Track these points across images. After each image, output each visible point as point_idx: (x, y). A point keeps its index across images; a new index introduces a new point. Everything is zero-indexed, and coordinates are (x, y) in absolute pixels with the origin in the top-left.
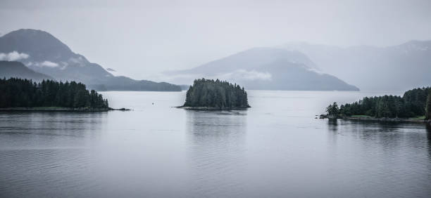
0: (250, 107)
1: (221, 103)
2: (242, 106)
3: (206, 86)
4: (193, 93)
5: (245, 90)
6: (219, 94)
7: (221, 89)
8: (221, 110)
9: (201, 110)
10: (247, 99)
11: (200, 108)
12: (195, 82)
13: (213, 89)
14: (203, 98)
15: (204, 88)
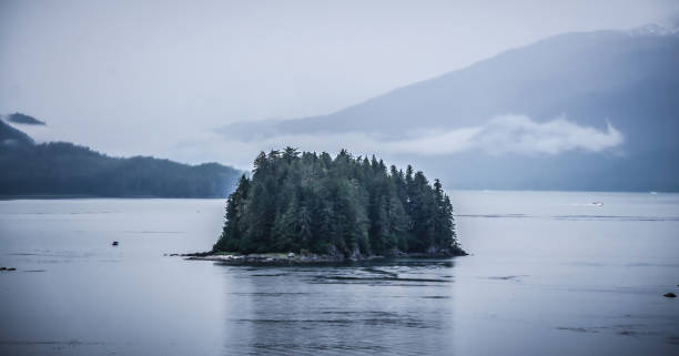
0: (463, 254)
1: (349, 241)
2: (433, 249)
3: (297, 178)
4: (247, 205)
5: (445, 192)
6: (342, 207)
7: (352, 188)
8: (347, 263)
9: (275, 264)
10: (450, 225)
11: (270, 258)
12: (261, 161)
13: (318, 187)
14: (283, 220)
15: (289, 184)
